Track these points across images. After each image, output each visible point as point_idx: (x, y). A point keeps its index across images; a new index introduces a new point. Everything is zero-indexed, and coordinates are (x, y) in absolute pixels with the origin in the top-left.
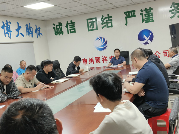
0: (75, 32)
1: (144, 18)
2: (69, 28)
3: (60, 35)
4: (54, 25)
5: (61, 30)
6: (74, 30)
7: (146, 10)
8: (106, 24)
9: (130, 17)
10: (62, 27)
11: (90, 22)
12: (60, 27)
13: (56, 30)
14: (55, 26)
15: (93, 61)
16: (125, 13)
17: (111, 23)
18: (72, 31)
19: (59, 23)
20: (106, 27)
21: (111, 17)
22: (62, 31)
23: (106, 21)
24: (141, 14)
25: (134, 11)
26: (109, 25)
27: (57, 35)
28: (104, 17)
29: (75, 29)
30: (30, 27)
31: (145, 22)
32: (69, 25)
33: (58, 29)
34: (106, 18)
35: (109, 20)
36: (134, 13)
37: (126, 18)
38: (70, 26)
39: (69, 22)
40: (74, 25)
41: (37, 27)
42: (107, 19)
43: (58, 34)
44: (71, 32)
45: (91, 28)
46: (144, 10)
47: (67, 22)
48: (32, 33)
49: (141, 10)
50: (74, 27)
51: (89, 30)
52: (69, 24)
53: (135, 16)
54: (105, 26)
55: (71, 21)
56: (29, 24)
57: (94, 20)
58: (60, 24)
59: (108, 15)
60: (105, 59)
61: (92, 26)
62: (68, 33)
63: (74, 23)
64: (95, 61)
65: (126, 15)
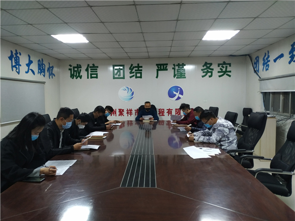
0: (97, 77)
1: (176, 73)
2: (90, 73)
3: (76, 78)
4: (71, 66)
5: (79, 73)
6: (95, 76)
7: (179, 65)
8: (135, 74)
9: (161, 70)
10: (80, 70)
11: (116, 69)
12: (78, 70)
13: (72, 73)
14: (72, 68)
15: (116, 113)
16: (157, 65)
17: (141, 73)
18: (93, 76)
19: (77, 65)
20: (135, 77)
21: (141, 67)
22: (81, 74)
23: (136, 70)
24: (173, 68)
25: (167, 64)
26: (139, 75)
27: (73, 78)
28: (134, 66)
29: (97, 74)
30: (43, 64)
31: (177, 78)
32: (89, 69)
33: (76, 71)
34: (135, 67)
35: (138, 70)
36: (166, 67)
37: (158, 70)
38: (91, 69)
39: (91, 65)
40: (97, 69)
41: (51, 66)
42: (137, 69)
43: (75, 77)
44: (91, 77)
45: (117, 76)
46: (177, 65)
47: (88, 65)
48: (44, 72)
49: (174, 65)
50: (97, 72)
51: (114, 78)
52: (90, 67)
53: (167, 70)
54: (133, 76)
55: (93, 65)
56: (42, 60)
57: (121, 68)
58: (79, 66)
59: (138, 64)
60: (129, 112)
61: (118, 74)
62: (88, 78)
63: (97, 67)
64: (118, 113)
65: (158, 67)
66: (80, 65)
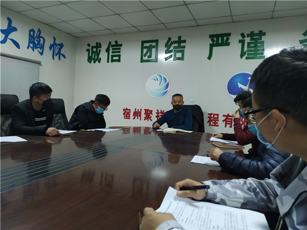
0: (119, 61)
2: (111, 54)
4: (89, 45)
5: (98, 55)
7: (252, 35)
8: (173, 53)
9: (218, 45)
10: (100, 50)
11: (146, 47)
12: (97, 50)
13: (90, 55)
14: (90, 48)
15: (140, 116)
16: (211, 36)
19: (97, 43)
21: (184, 41)
22: (100, 57)
24: (240, 41)
25: (229, 35)
27: (90, 63)
28: (172, 40)
30: (39, 37)
32: (111, 49)
33: (94, 52)
34: (175, 42)
35: (179, 47)
36: (228, 39)
37: (211, 46)
38: (113, 49)
39: (113, 43)
40: (120, 49)
41: (57, 42)
42: (177, 45)
43: (93, 61)
45: (146, 58)
46: (248, 36)
47: (110, 43)
48: (42, 47)
50: (119, 52)
52: (112, 46)
53: (228, 44)
54: (171, 56)
55: (116, 42)
57: (154, 44)
58: (98, 46)
59: (180, 37)
62: (108, 62)
63: (121, 45)
64: (143, 115)
65: (213, 40)
66: (100, 44)
